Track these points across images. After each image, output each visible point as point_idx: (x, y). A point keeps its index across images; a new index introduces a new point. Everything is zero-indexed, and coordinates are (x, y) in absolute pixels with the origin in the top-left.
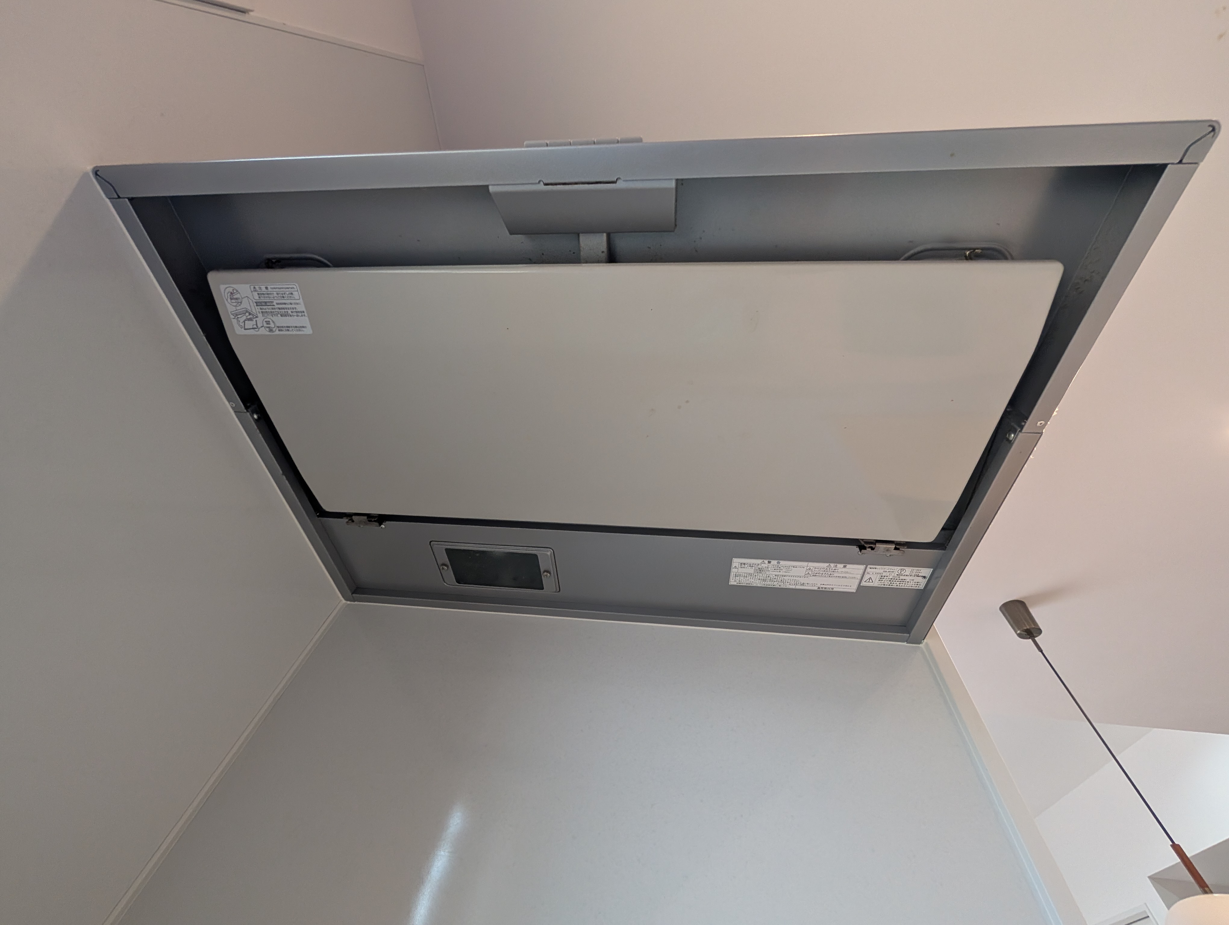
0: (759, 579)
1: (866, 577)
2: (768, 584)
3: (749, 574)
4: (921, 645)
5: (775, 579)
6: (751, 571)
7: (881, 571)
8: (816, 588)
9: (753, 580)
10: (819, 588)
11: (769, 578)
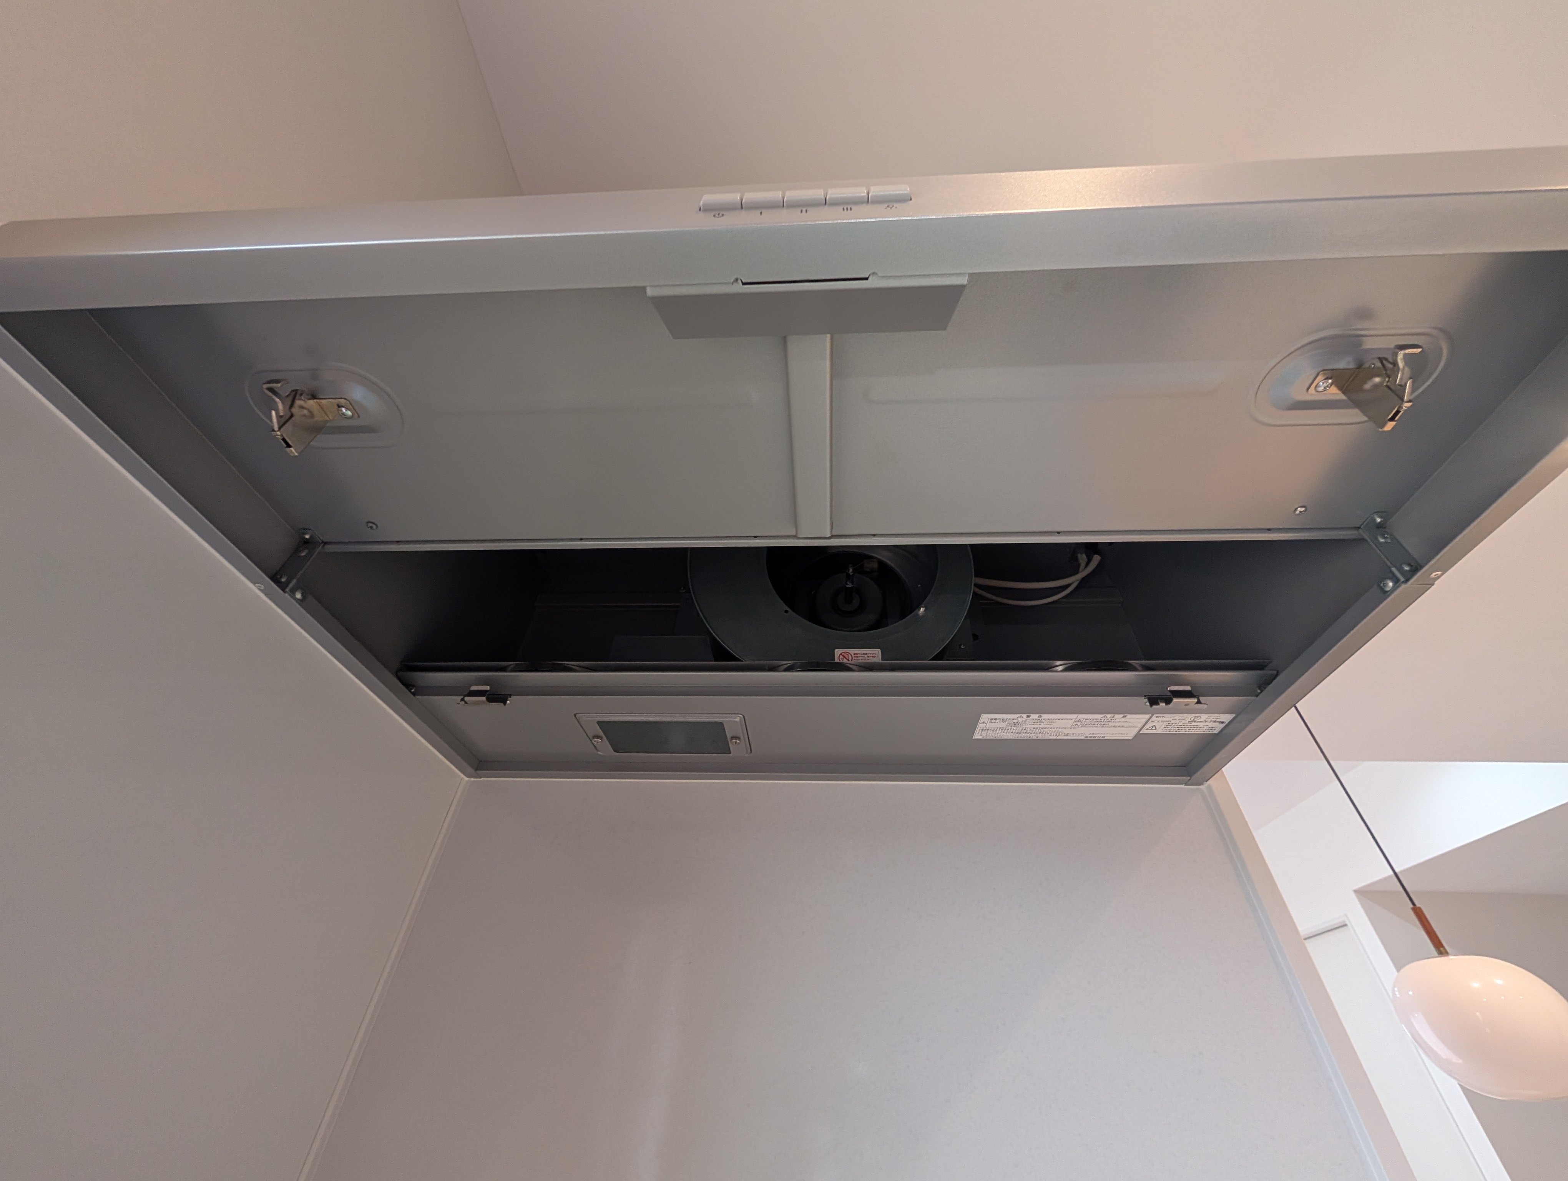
0: (1012, 732)
1: (1150, 725)
2: (1023, 736)
3: (1000, 728)
4: (1201, 787)
5: (1033, 731)
6: (1004, 725)
7: (1171, 719)
8: (1083, 738)
9: (1002, 733)
10: (1087, 737)
11: (1025, 731)
